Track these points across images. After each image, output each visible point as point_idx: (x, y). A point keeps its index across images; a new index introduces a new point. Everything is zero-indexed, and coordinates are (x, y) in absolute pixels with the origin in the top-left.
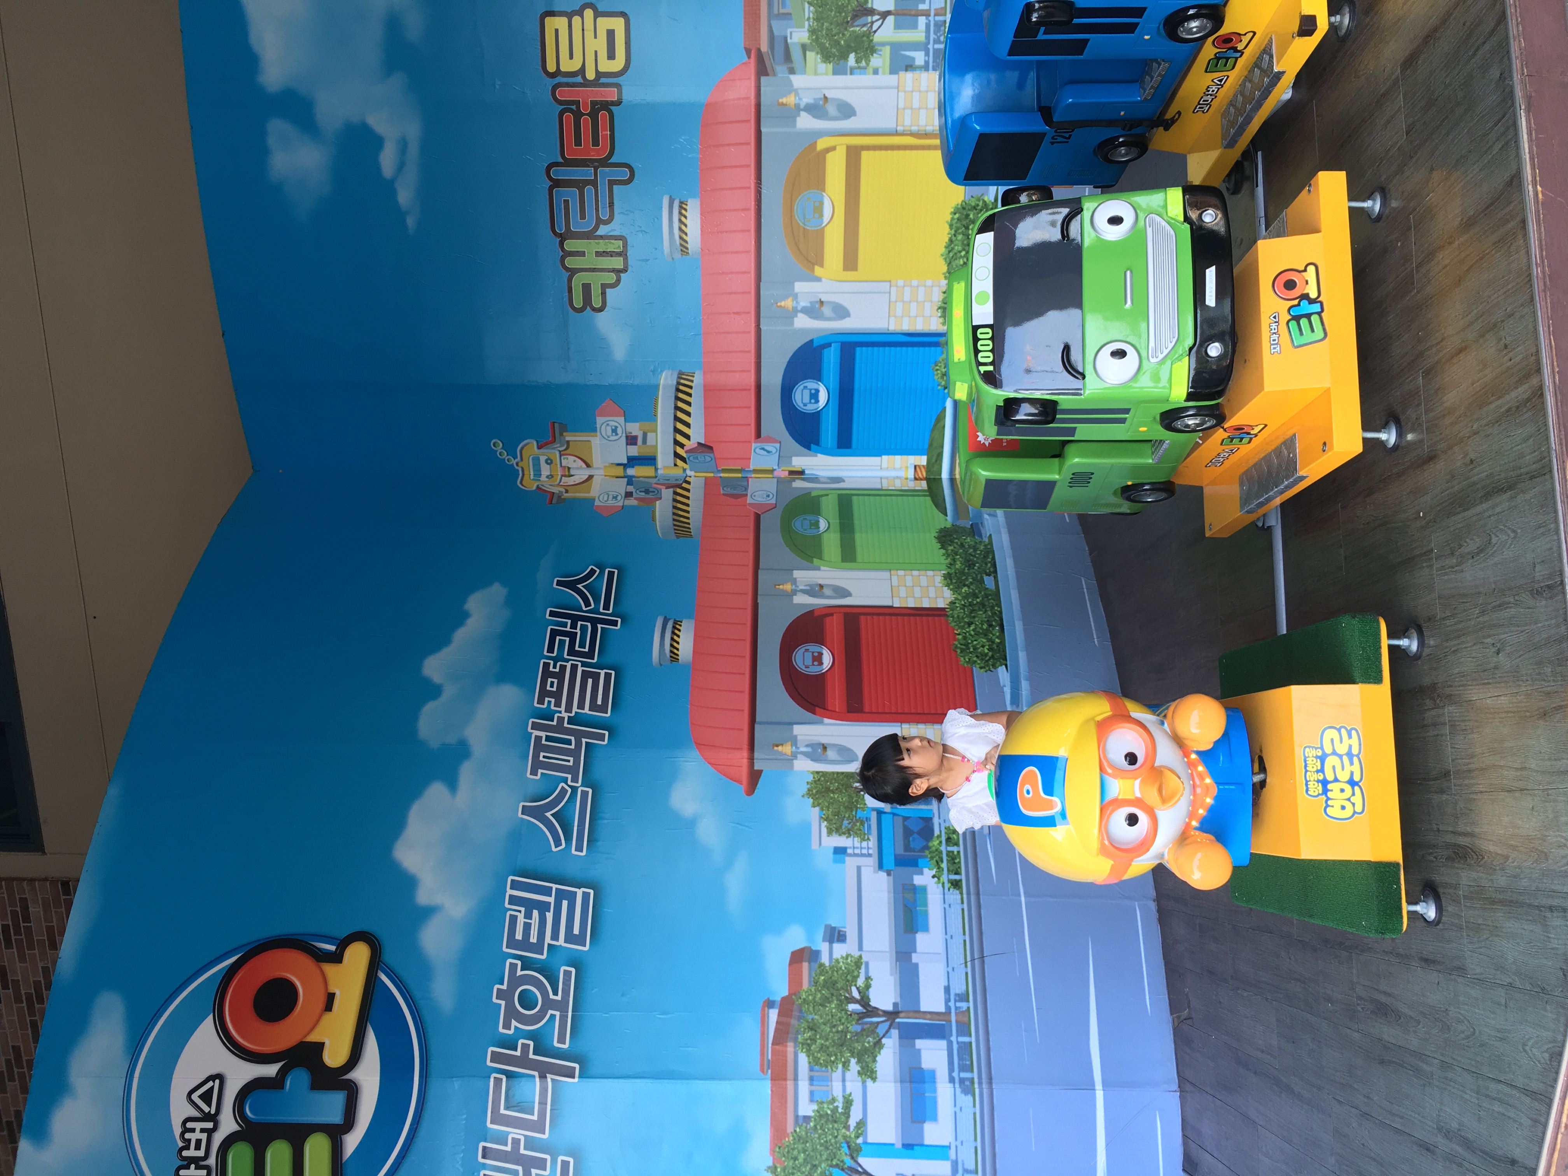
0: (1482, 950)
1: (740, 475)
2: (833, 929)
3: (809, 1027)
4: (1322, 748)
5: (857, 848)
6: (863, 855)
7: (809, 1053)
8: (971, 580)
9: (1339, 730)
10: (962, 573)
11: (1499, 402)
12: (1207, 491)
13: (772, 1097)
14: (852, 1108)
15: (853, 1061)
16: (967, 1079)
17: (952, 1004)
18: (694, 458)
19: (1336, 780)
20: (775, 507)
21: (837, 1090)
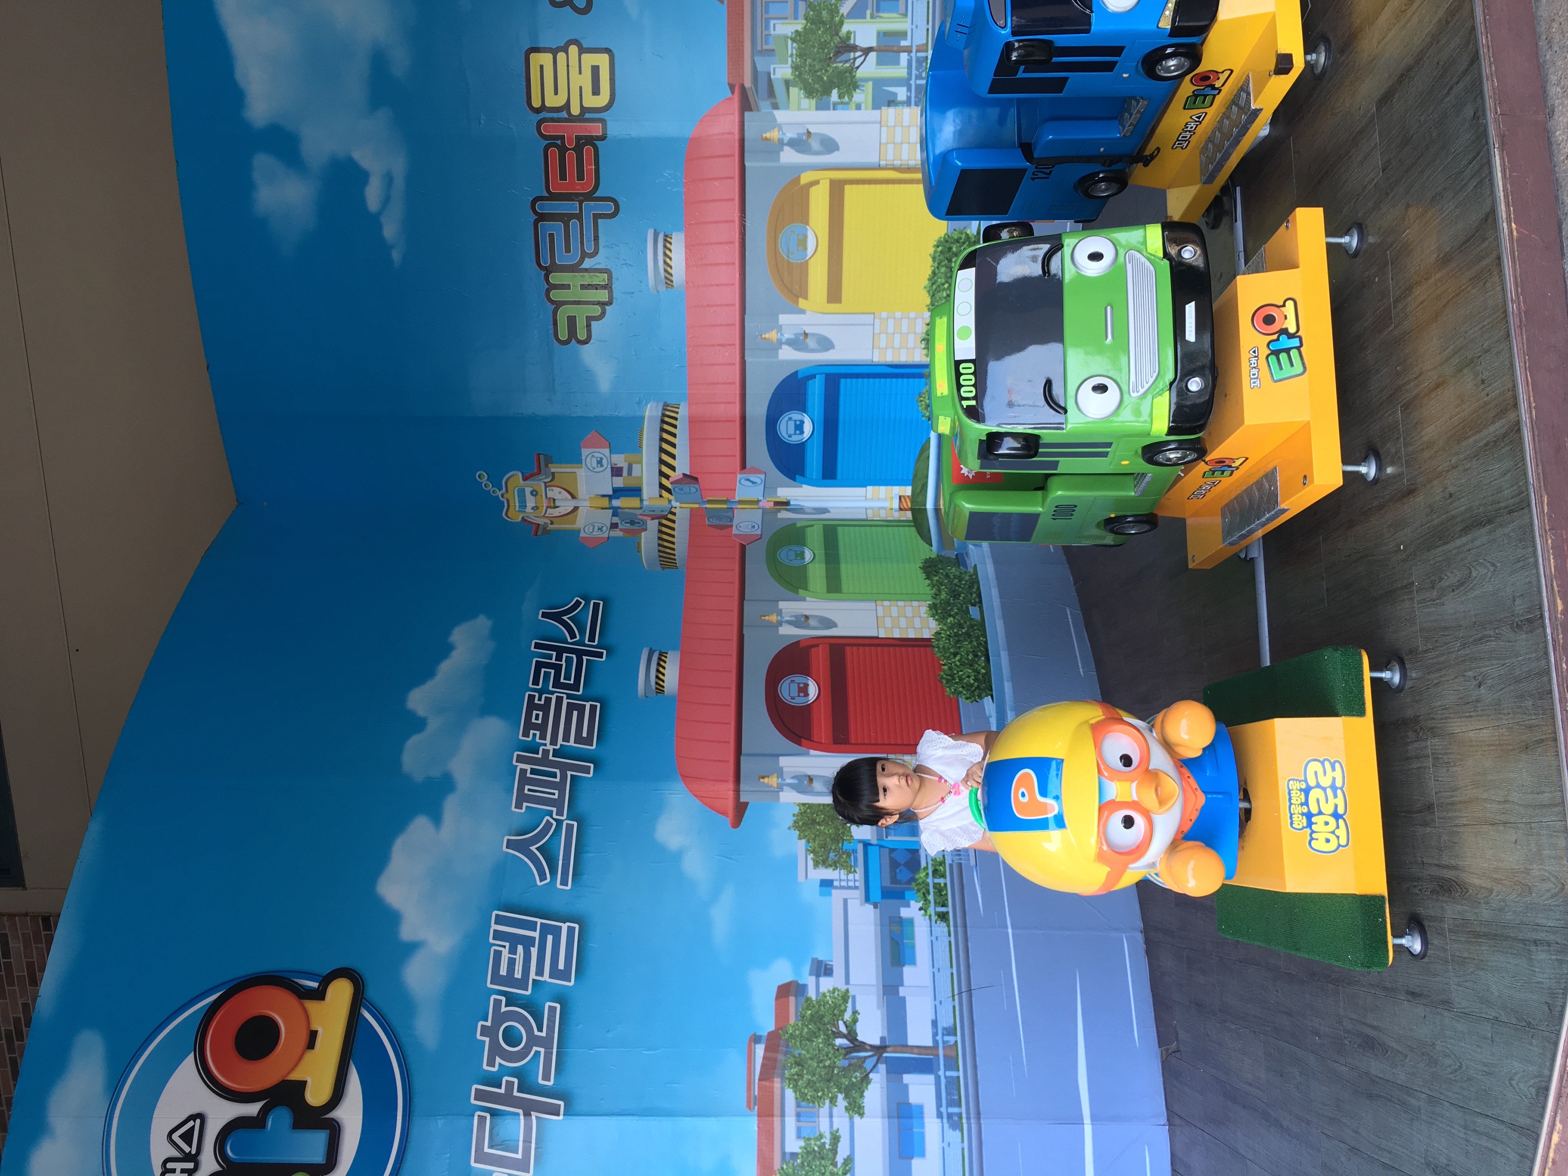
0: (1467, 984)
1: (725, 506)
2: (819, 963)
3: (796, 1062)
4: (1306, 781)
5: (844, 880)
6: (849, 888)
7: (796, 1088)
8: (956, 610)
9: (1323, 763)
10: (948, 603)
11: (1477, 437)
12: (1189, 522)
13: (759, 1135)
14: (840, 1144)
15: (840, 1097)
16: (955, 1114)
17: (939, 1038)
18: (680, 489)
19: (1320, 813)
20: (760, 538)
21: (824, 1126)
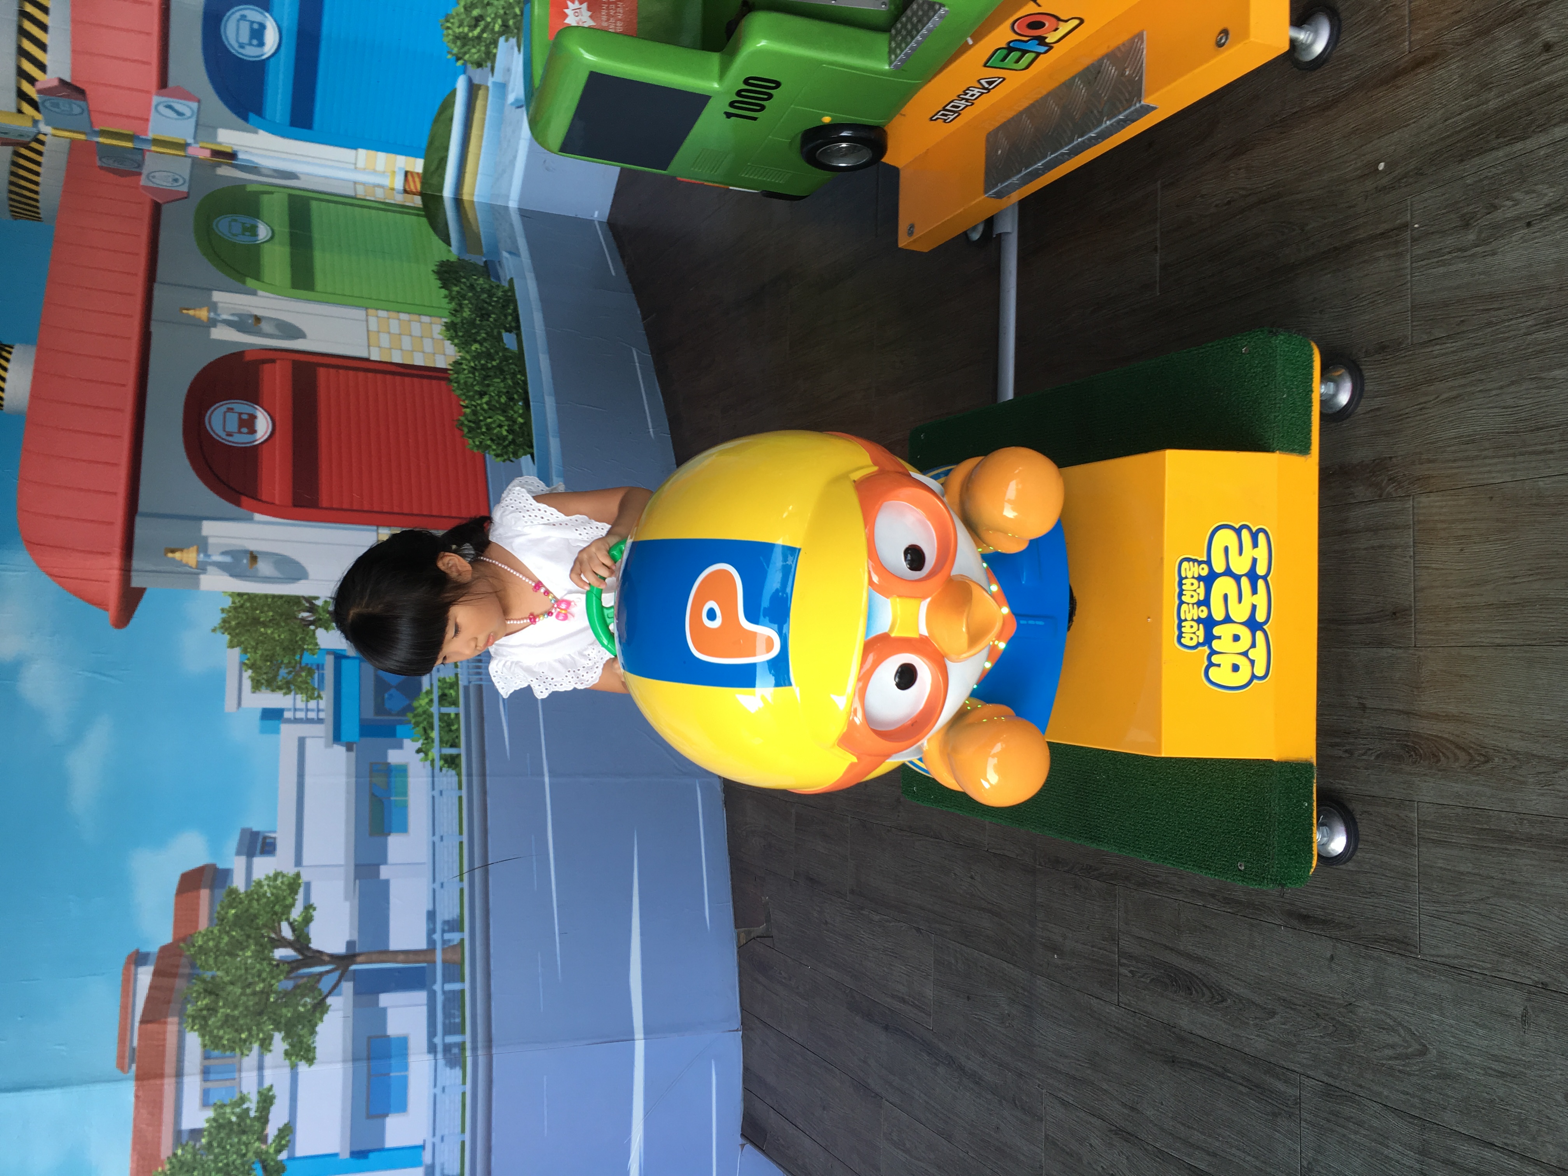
0: (1465, 917)
1: (130, 145)
2: (254, 835)
3: (205, 991)
4: (1209, 562)
5: (301, 710)
6: (309, 721)
7: (204, 1030)
8: (484, 335)
9: (1238, 532)
10: (472, 323)
12: (906, 176)
13: (137, 1107)
14: (273, 1109)
15: (278, 1037)
16: (455, 1045)
17: (437, 937)
18: (55, 105)
19: (1228, 620)
20: (186, 196)
21: (249, 1084)
